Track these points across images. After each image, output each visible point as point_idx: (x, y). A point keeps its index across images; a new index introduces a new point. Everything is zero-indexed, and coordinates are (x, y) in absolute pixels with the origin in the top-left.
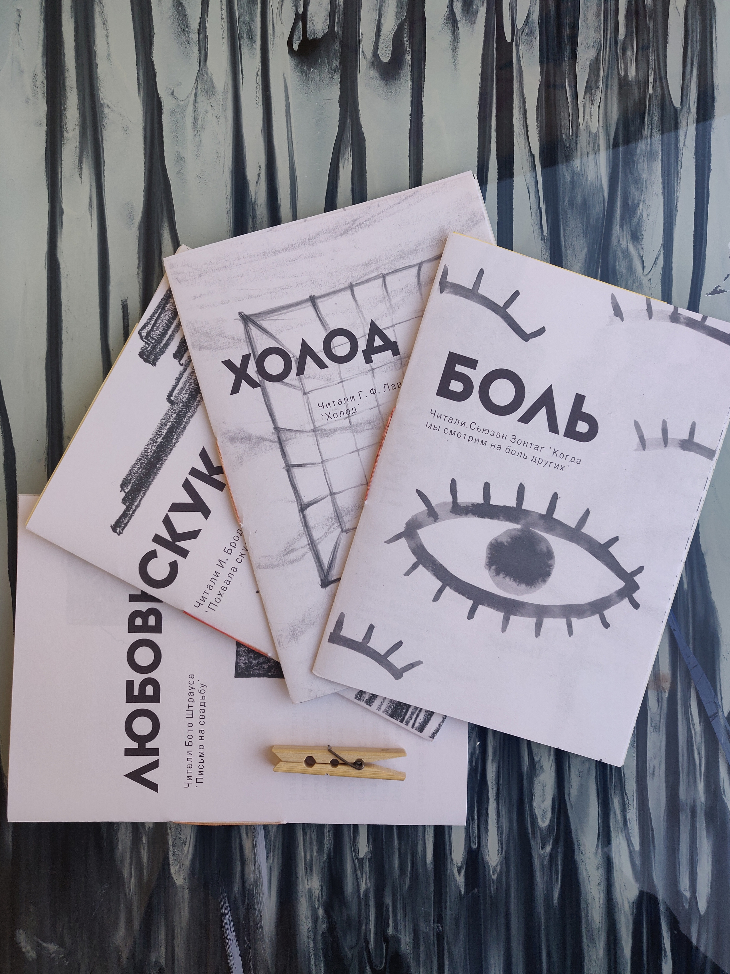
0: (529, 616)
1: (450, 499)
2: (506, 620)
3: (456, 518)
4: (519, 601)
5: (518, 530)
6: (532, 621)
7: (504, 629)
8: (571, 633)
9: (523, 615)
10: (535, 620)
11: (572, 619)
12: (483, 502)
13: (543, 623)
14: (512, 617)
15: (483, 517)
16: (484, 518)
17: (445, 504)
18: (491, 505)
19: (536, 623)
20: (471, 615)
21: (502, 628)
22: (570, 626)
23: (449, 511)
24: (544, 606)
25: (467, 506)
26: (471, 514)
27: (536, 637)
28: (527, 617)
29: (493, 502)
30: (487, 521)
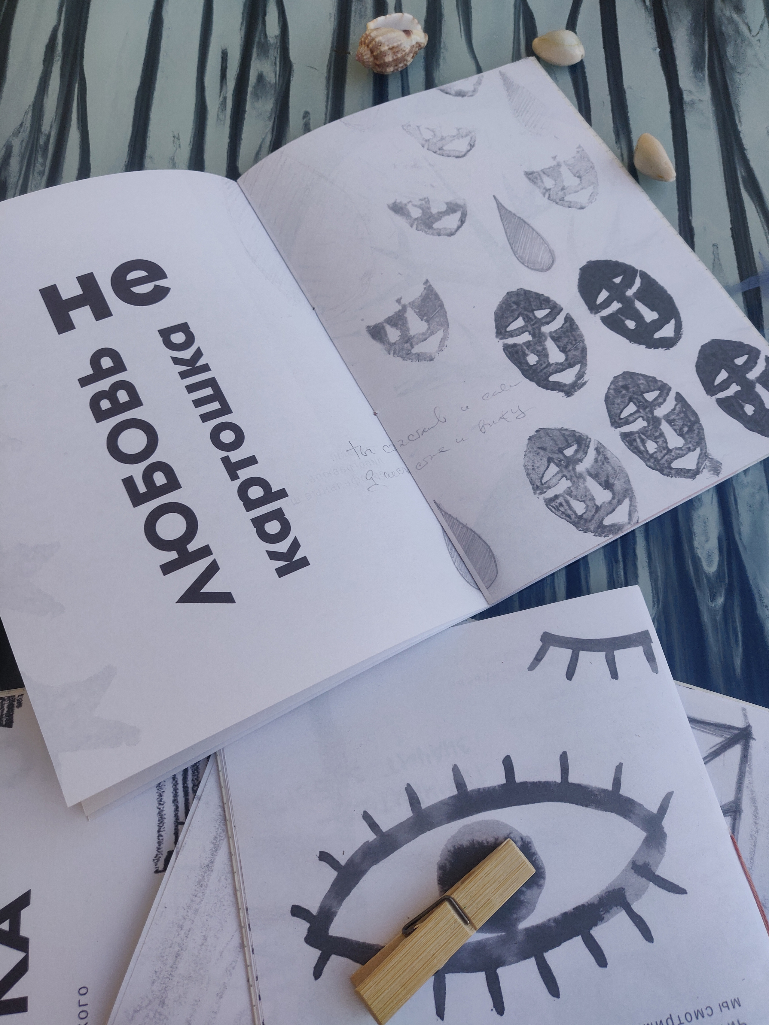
0: (433, 807)
1: (635, 907)
2: (460, 784)
3: (611, 885)
4: (459, 819)
5: (519, 920)
6: (426, 802)
7: (456, 770)
8: (367, 817)
9: (442, 803)
10: (424, 806)
11: (375, 837)
12: (592, 932)
13: (410, 808)
14: (455, 792)
15: (577, 909)
16: (574, 909)
17: (638, 896)
18: (578, 936)
19: (419, 803)
20: (508, 763)
21: (459, 770)
22: (373, 826)
23: (626, 888)
24: (423, 832)
25: (609, 912)
26: (596, 903)
27: (408, 785)
28: (436, 804)
29: (578, 941)
30: (569, 907)
